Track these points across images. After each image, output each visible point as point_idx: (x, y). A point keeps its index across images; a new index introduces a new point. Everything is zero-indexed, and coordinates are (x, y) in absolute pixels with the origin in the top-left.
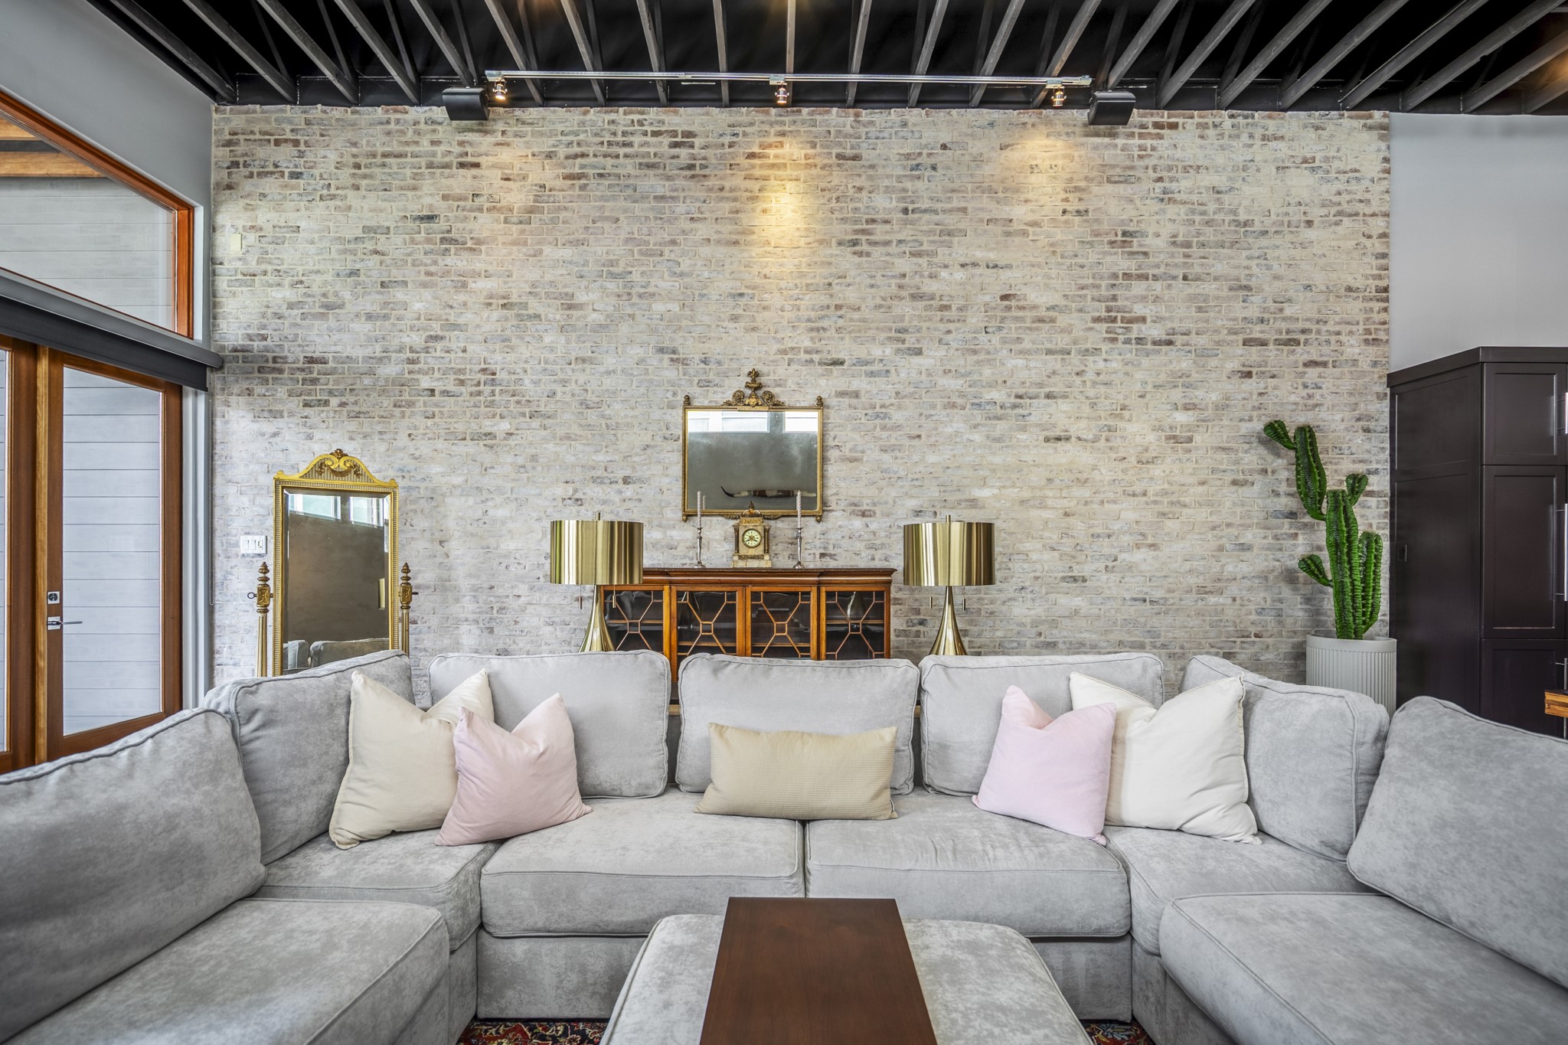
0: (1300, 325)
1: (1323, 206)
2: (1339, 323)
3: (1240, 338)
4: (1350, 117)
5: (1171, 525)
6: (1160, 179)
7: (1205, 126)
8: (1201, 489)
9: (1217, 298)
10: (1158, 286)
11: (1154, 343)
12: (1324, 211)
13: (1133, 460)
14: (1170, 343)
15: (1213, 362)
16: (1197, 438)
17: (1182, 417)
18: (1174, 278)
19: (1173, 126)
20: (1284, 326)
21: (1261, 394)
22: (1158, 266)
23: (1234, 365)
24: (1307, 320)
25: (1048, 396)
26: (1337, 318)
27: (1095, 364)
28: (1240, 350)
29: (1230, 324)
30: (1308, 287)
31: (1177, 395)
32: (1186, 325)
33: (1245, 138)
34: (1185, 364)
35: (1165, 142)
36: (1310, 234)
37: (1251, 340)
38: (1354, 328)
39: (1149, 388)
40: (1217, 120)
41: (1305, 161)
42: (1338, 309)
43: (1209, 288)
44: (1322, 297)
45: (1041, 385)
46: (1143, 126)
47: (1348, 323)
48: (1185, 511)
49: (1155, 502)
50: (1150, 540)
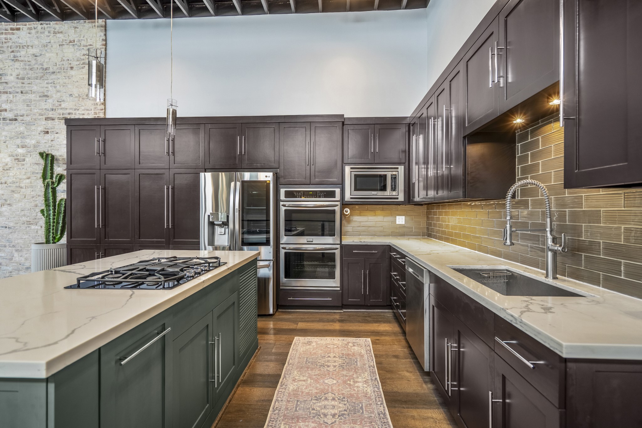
0: (68, 111)
1: (78, 61)
2: (84, 110)
3: (44, 117)
4: (89, 22)
5: (16, 195)
6: (13, 52)
7: (30, 29)
8: (28, 181)
9: (35, 101)
10: (11, 96)
11: (10, 120)
12: (78, 63)
14: (16, 120)
15: (33, 128)
16: (27, 159)
17: (20, 151)
18: (17, 93)
19: (18, 29)
20: (61, 112)
21: (52, 141)
22: (11, 88)
23: (41, 129)
24: (71, 109)
26: (83, 108)
28: (44, 122)
29: (40, 111)
30: (71, 95)
31: (18, 141)
32: (23, 112)
33: (46, 33)
34: (22, 129)
35: (15, 36)
36: (72, 73)
37: (48, 118)
38: (90, 112)
39: (8, 139)
40: (35, 26)
41: (71, 42)
42: (83, 104)
43: (32, 96)
44: (77, 99)
46: (6, 30)
47: (87, 110)
48: (22, 190)
49: (10, 186)
50: (8, 202)
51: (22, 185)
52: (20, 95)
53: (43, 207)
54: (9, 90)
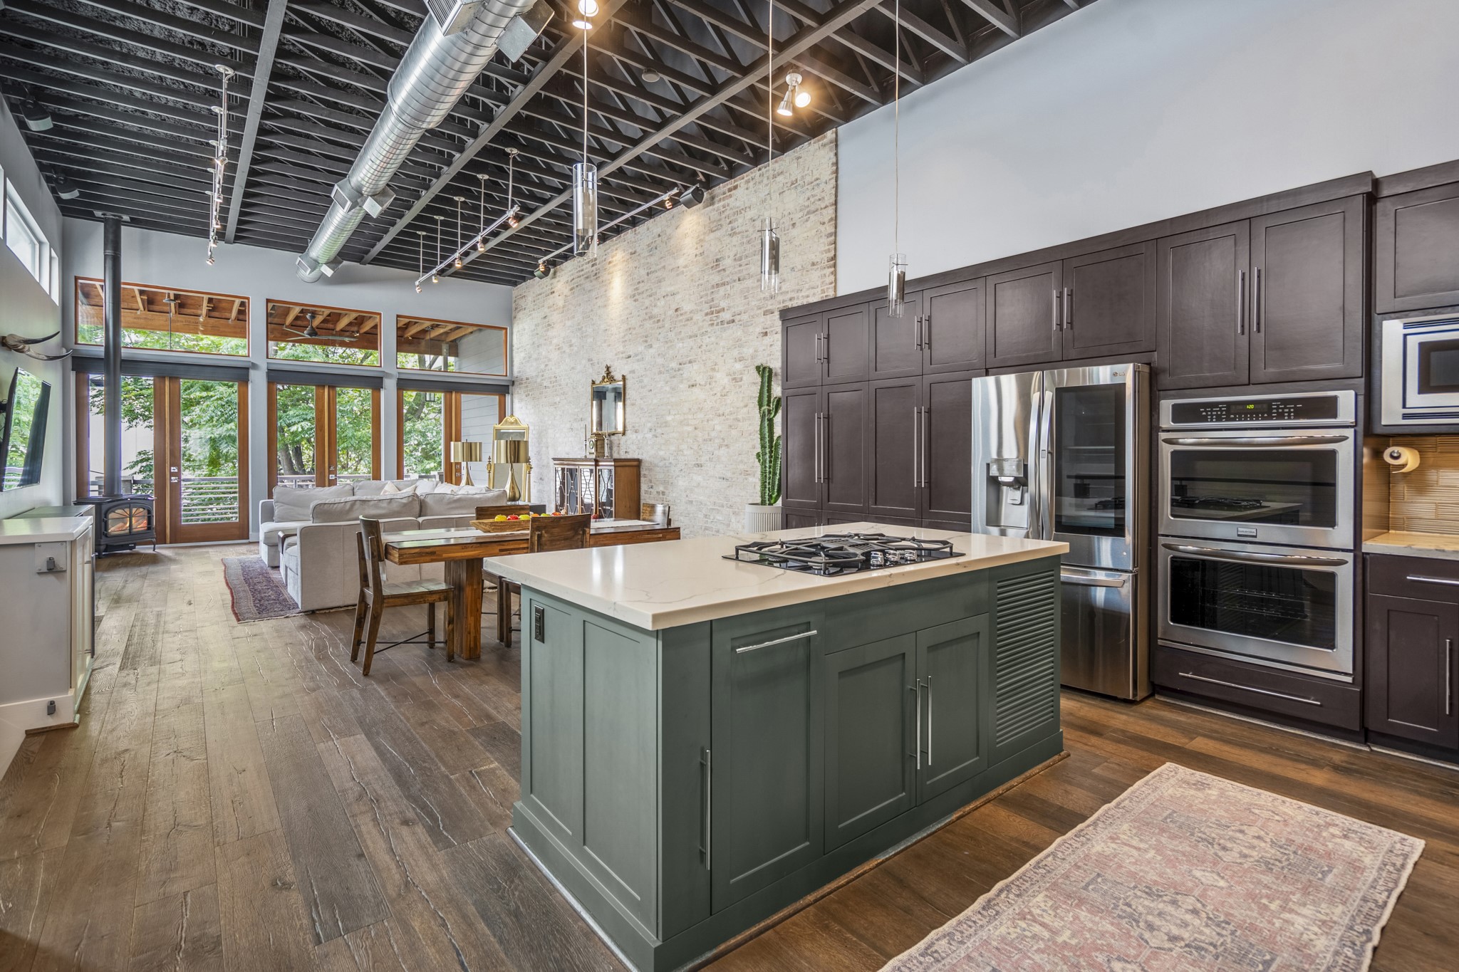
0: (789, 296)
1: (801, 210)
2: (808, 289)
3: (763, 311)
4: (814, 143)
5: (734, 432)
6: (730, 222)
7: (748, 182)
8: (745, 410)
9: (752, 288)
10: (728, 287)
11: (728, 323)
12: (801, 214)
13: (719, 394)
14: (733, 321)
15: (751, 329)
16: (744, 378)
17: (738, 366)
18: (735, 281)
19: (735, 187)
21: (771, 345)
22: (728, 276)
23: (759, 329)
24: (793, 291)
25: (690, 362)
26: (807, 286)
27: (706, 340)
28: (762, 319)
29: (757, 303)
30: (793, 269)
31: (735, 353)
32: (741, 308)
33: (765, 181)
34: (739, 333)
35: (732, 199)
36: (794, 232)
37: (767, 311)
38: (815, 291)
39: (726, 350)
40: (753, 175)
41: (793, 184)
42: (807, 280)
43: (750, 283)
44: (799, 274)
45: (687, 356)
46: (724, 193)
47: (813, 288)
48: (740, 424)
49: (727, 419)
50: (725, 443)
51: (740, 417)
52: (737, 284)
53: (759, 450)
54: (728, 279)
